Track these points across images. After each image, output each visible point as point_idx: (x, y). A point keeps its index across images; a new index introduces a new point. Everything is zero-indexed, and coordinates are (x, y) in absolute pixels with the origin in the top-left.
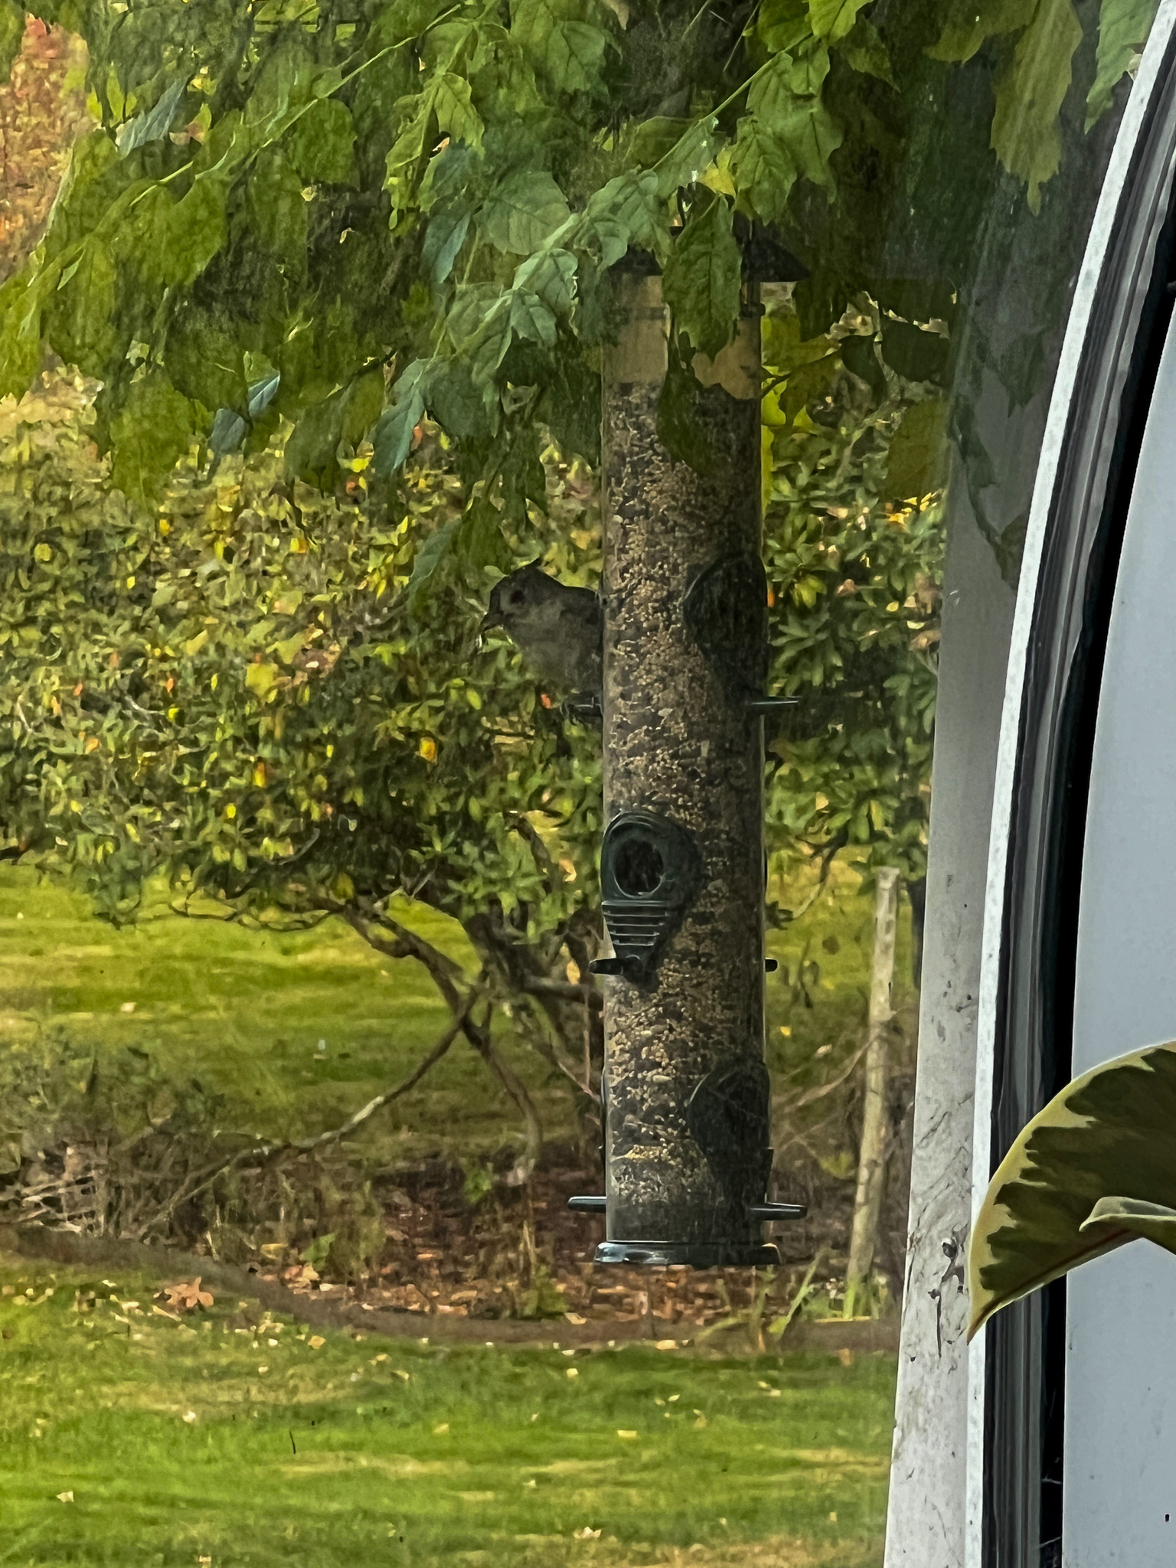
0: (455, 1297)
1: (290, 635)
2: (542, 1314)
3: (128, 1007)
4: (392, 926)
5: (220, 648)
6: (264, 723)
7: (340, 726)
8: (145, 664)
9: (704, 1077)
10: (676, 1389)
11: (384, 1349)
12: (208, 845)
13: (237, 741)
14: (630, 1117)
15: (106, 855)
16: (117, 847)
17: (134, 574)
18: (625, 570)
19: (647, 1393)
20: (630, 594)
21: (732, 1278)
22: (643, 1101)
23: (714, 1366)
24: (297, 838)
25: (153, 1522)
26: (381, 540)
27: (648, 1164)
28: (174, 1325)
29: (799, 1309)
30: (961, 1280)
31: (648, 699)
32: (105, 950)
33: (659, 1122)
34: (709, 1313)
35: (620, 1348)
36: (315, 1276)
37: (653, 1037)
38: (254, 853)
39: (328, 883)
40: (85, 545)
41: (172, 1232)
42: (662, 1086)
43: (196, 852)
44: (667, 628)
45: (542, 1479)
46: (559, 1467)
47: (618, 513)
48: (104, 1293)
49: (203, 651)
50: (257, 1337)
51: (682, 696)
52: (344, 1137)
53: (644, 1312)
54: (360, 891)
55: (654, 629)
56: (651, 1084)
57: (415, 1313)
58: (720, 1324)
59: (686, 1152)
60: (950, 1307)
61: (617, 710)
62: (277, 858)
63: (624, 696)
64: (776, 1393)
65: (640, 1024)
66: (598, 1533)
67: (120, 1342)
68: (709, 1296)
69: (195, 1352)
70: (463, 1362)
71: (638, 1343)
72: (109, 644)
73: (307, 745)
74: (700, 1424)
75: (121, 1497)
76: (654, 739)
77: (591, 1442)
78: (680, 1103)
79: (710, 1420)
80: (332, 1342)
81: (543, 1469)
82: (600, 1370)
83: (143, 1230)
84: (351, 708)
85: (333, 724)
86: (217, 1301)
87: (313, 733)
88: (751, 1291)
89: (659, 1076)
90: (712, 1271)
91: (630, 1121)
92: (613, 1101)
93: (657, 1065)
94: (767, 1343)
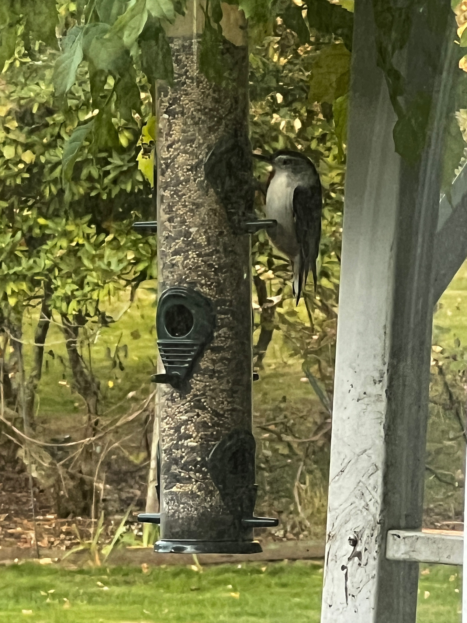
9: (218, 443)
10: (52, 587)
14: (174, 467)
18: (170, 146)
19: (34, 588)
20: (173, 161)
21: (79, 523)
22: (182, 457)
23: (72, 573)
27: (185, 494)
29: (118, 540)
30: (360, 559)
31: (183, 222)
33: (191, 470)
34: (68, 543)
35: (20, 564)
37: (187, 421)
42: (193, 449)
44: (195, 180)
47: (165, 113)
51: (203, 220)
53: (32, 542)
55: (187, 181)
56: (187, 447)
58: (75, 549)
59: (207, 487)
60: (353, 576)
61: (165, 229)
63: (170, 220)
64: (106, 588)
65: (179, 412)
68: (68, 533)
71: (30, 560)
74: (66, 606)
76: (188, 245)
78: (203, 459)
79: (73, 605)
82: (10, 576)
88: (91, 530)
89: (191, 443)
90: (69, 519)
91: (175, 469)
92: (164, 457)
93: (190, 437)
94: (101, 560)
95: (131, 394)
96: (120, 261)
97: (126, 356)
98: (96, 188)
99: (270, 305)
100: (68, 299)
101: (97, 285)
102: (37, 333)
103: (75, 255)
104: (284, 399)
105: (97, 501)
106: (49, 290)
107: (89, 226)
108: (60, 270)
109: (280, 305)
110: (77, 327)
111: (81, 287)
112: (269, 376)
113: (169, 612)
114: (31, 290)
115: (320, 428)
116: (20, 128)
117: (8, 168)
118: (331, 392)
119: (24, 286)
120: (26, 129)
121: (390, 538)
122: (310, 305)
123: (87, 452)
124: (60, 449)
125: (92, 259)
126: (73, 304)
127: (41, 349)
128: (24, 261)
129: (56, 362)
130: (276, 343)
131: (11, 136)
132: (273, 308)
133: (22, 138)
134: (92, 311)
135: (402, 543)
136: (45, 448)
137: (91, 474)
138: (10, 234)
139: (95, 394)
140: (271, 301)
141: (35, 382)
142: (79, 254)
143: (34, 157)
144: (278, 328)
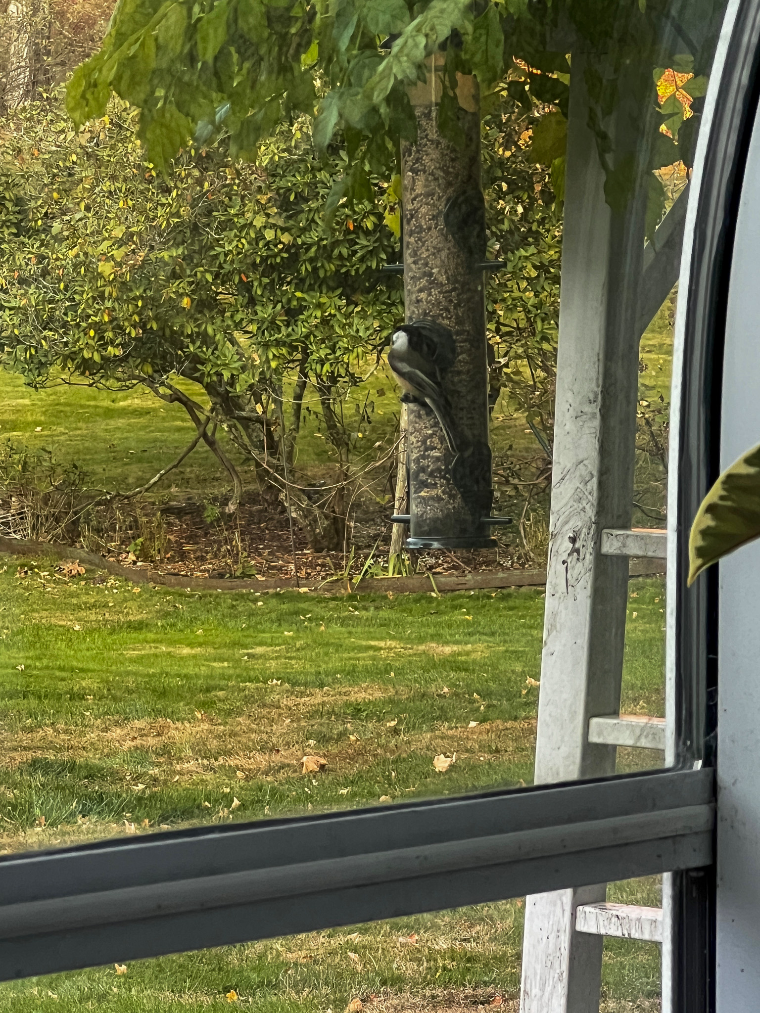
0: (203, 567)
1: (120, 246)
2: (244, 575)
3: (39, 429)
4: (170, 387)
5: (86, 254)
6: (108, 290)
7: (145, 291)
8: (49, 262)
10: (310, 612)
11: (169, 594)
12: (81, 350)
13: (94, 298)
14: (421, 475)
15: (31, 354)
16: (36, 352)
17: (42, 219)
18: (414, 199)
19: (296, 613)
20: (416, 212)
21: (333, 557)
22: (428, 466)
23: (327, 600)
24: (124, 345)
25: (63, 679)
26: (164, 201)
27: (432, 498)
28: (66, 583)
29: (367, 571)
30: (579, 554)
31: (426, 264)
32: (27, 401)
33: (436, 477)
34: (323, 574)
35: (282, 592)
36: (134, 558)
37: (432, 434)
38: (104, 353)
39: (140, 367)
40: (16, 206)
41: (64, 538)
42: (438, 459)
43: (74, 353)
44: (436, 228)
45: (251, 656)
46: (259, 650)
48: (32, 568)
49: (77, 256)
50: (107, 588)
51: (444, 262)
52: (147, 490)
53: (292, 574)
54: (155, 371)
55: (429, 229)
56: (433, 457)
57: (183, 576)
58: (330, 579)
59: (450, 491)
60: (573, 568)
61: (411, 270)
62: (115, 356)
63: (415, 263)
64: (357, 613)
65: (426, 427)
66: (279, 682)
67: (41, 592)
68: (323, 565)
69: (78, 596)
70: (208, 599)
71: (291, 589)
72: (29, 252)
73: (128, 301)
74: (323, 628)
75: (47, 667)
76: (430, 284)
77: (272, 637)
78: (447, 467)
79: (327, 627)
80: (144, 591)
81: (250, 651)
82: (274, 602)
83: (49, 537)
84: (150, 282)
85: (141, 290)
86: (87, 571)
87: (131, 295)
88: (344, 563)
89: (436, 454)
90: (324, 553)
91: (423, 477)
92: (413, 466)
93: (435, 448)
94: (352, 589)
95: (378, 444)
96: (367, 329)
97: (373, 411)
98: (346, 266)
99: (498, 365)
100: (322, 362)
101: (347, 349)
102: (295, 393)
103: (328, 324)
104: (511, 448)
105: (348, 539)
106: (306, 354)
107: (340, 298)
108: (315, 337)
109: (506, 365)
110: (330, 387)
111: (334, 352)
112: (497, 428)
113: (411, 633)
114: (290, 354)
115: (542, 472)
116: (280, 214)
117: (269, 249)
118: (551, 441)
119: (284, 351)
120: (285, 214)
121: (604, 537)
122: (532, 365)
123: (340, 495)
124: (317, 492)
125: (343, 327)
126: (327, 367)
127: (299, 406)
128: (283, 329)
129: (313, 417)
130: (503, 399)
131: (271, 221)
132: (500, 368)
133: (281, 223)
134: (343, 372)
135: (615, 539)
136: (303, 491)
137: (344, 514)
138: (272, 306)
139: (347, 444)
140: (500, 362)
141: (294, 434)
142: (331, 322)
143: (291, 238)
144: (506, 386)
